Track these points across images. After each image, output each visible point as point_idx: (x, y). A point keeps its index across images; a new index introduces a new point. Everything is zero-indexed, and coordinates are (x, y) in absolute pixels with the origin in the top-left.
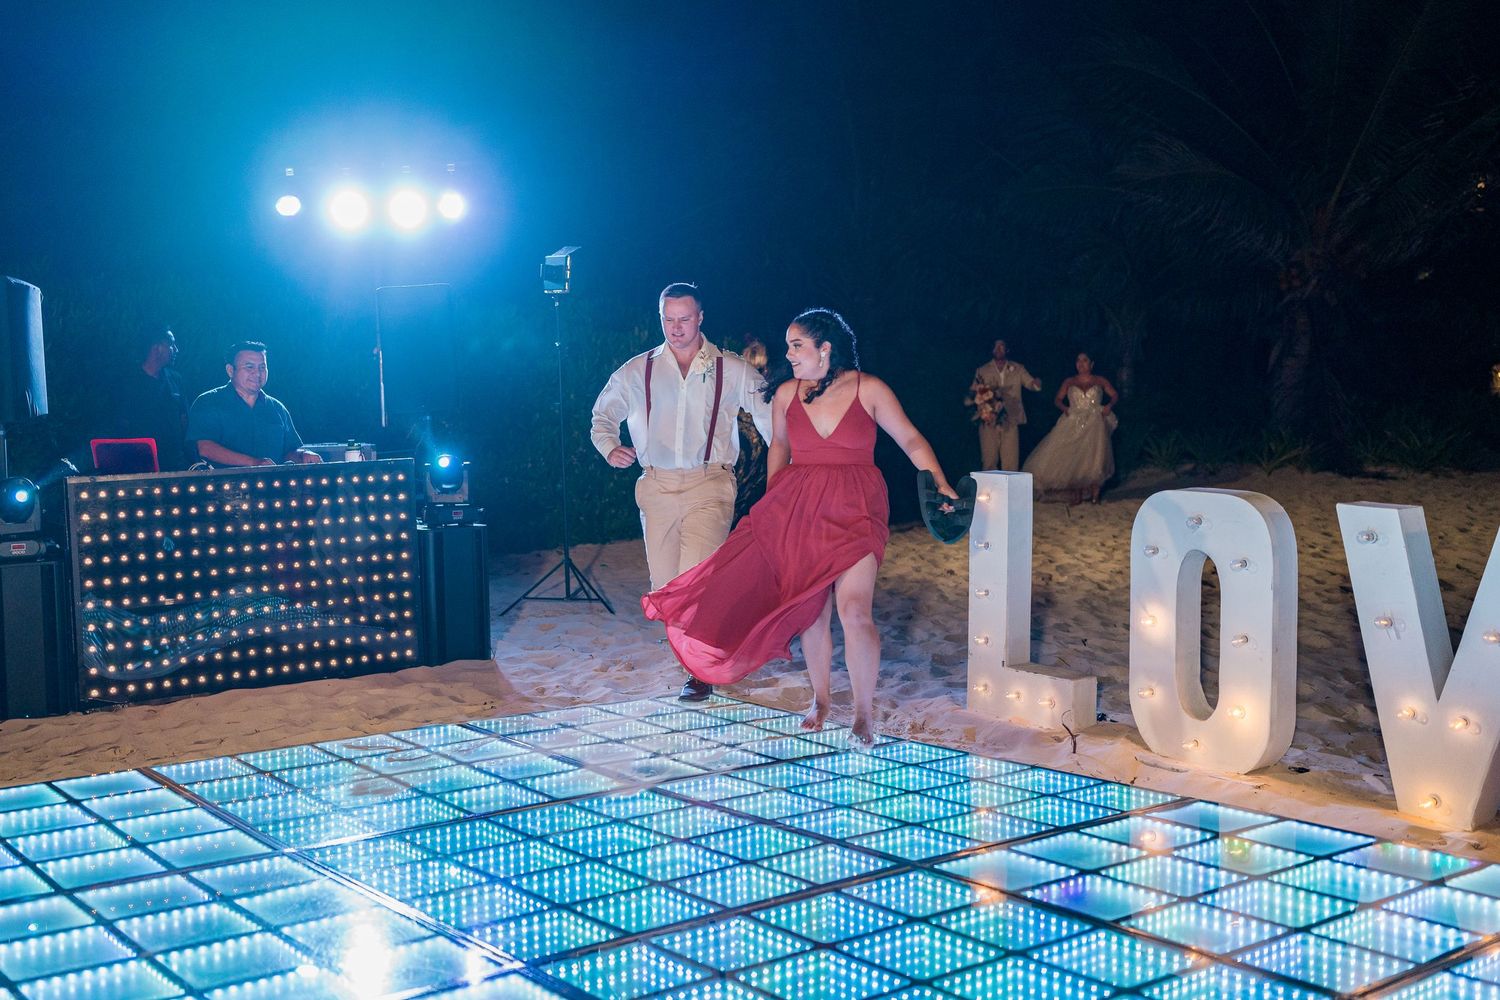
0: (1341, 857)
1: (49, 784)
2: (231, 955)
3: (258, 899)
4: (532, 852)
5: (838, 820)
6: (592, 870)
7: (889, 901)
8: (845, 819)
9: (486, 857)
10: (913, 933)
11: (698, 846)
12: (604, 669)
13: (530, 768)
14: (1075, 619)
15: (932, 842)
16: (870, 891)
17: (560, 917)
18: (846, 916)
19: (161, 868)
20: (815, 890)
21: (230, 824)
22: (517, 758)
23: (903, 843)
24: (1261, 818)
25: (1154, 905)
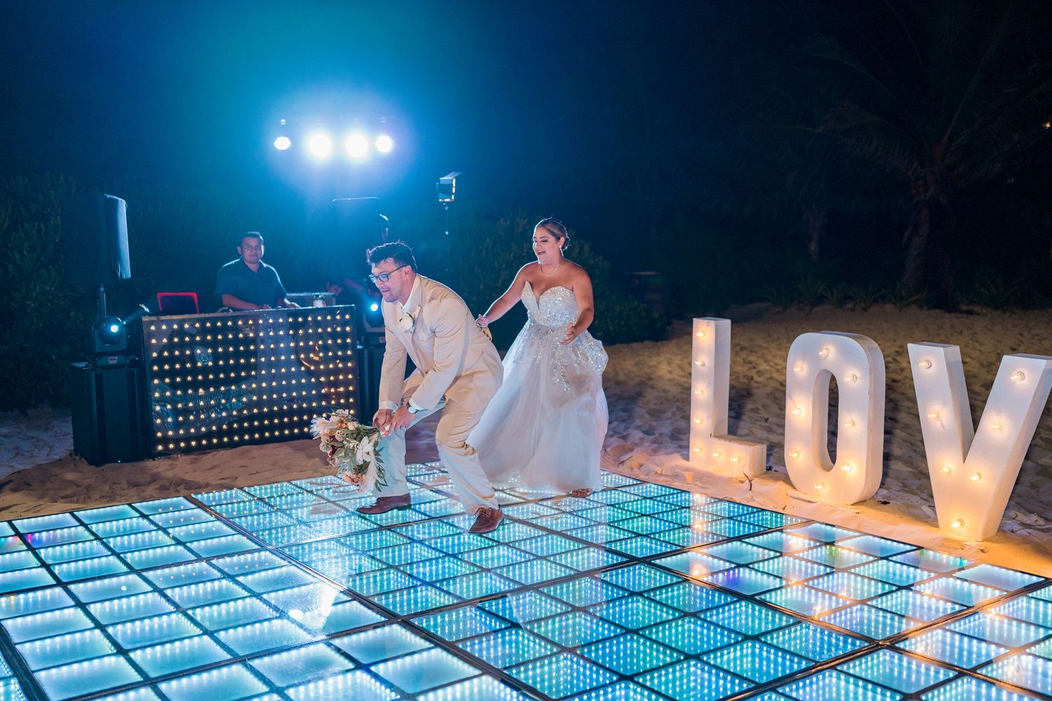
0: (894, 558)
1: (130, 505)
2: (232, 610)
3: (250, 577)
4: (415, 549)
5: (599, 532)
6: (450, 562)
7: (623, 583)
8: (604, 532)
9: (387, 553)
10: (632, 602)
11: (513, 547)
14: (764, 406)
15: (654, 546)
16: (611, 576)
17: (427, 589)
18: (596, 591)
20: (579, 575)
21: (236, 531)
24: (851, 533)
25: (778, 586)
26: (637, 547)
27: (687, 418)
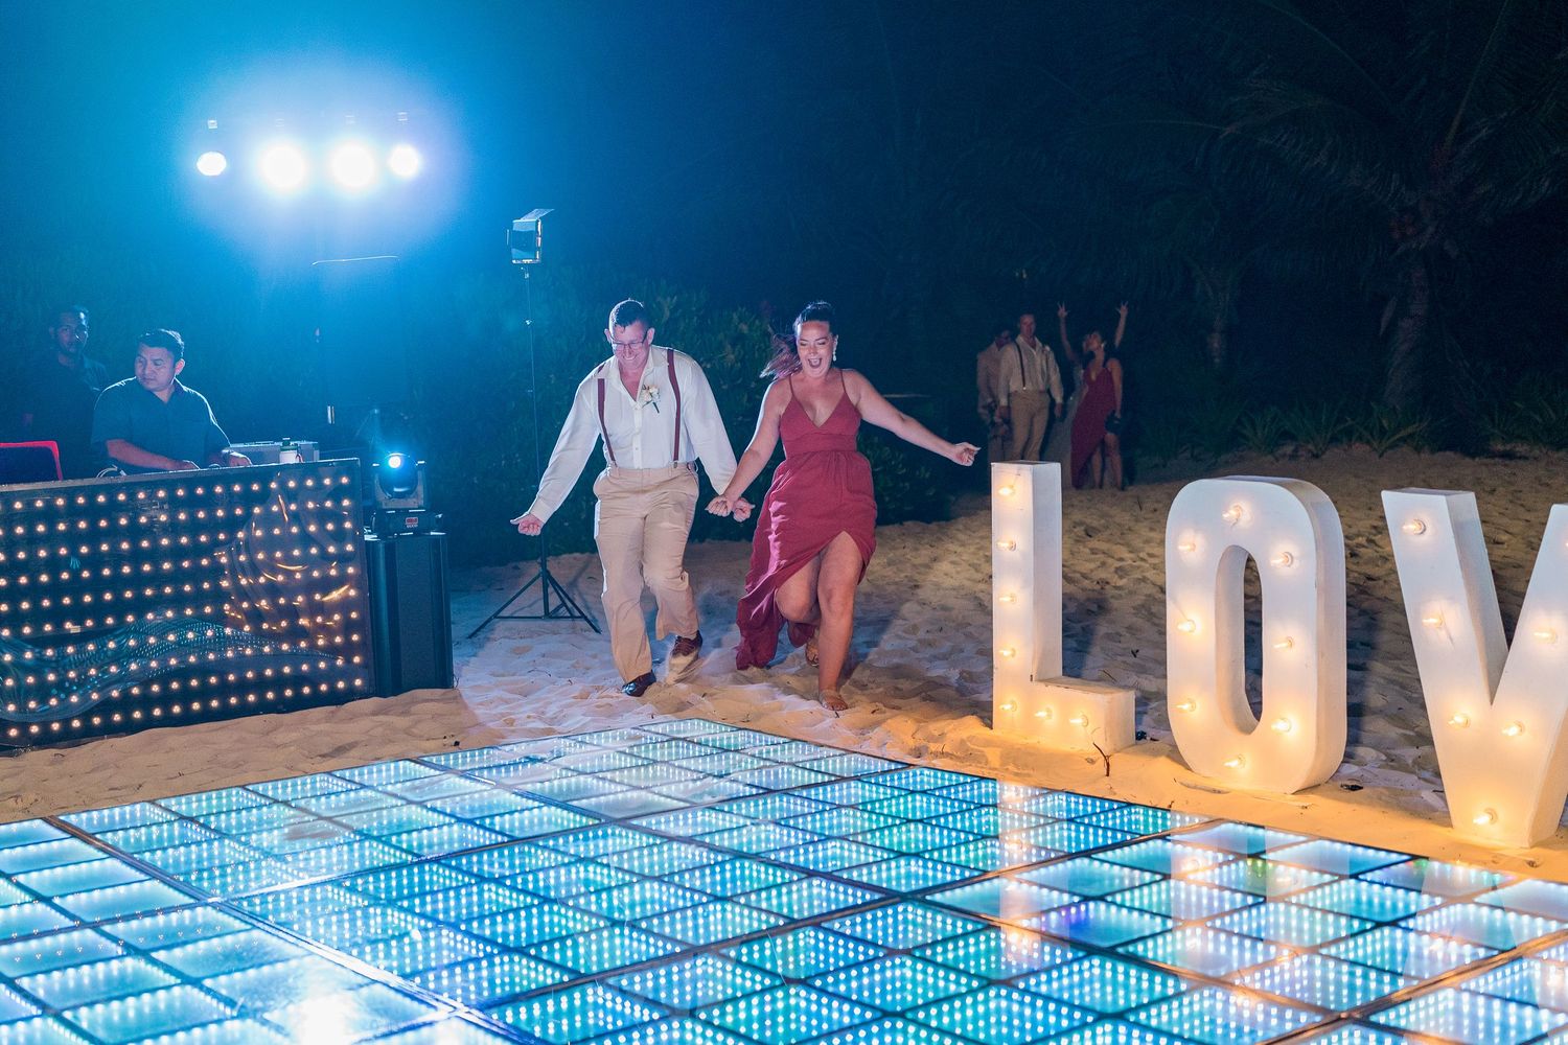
0: (1369, 876)
2: (147, 1009)
3: (177, 952)
4: (486, 895)
5: (829, 853)
6: (551, 912)
7: (875, 935)
8: (838, 851)
9: (435, 902)
10: (893, 967)
11: (670, 883)
12: (584, 696)
13: (490, 807)
14: (1130, 628)
15: (930, 872)
16: (853, 924)
17: (511, 961)
18: (826, 951)
19: (68, 923)
20: (793, 925)
21: (147, 874)
22: (476, 796)
23: (898, 874)
24: (1291, 838)
25: (1158, 930)
26: (899, 875)
27: (987, 653)
